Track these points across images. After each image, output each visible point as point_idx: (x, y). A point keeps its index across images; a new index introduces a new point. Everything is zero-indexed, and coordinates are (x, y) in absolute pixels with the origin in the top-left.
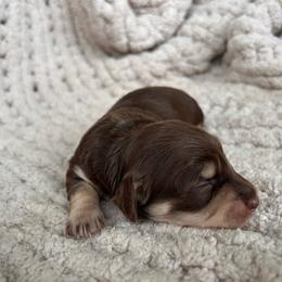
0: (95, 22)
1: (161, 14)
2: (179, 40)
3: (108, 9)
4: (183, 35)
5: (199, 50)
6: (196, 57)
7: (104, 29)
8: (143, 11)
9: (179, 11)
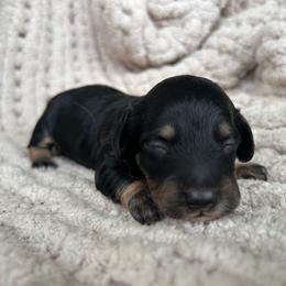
0: (114, 34)
1: (183, 26)
2: (204, 52)
3: (125, 20)
4: (208, 47)
5: (225, 63)
6: (222, 71)
7: (123, 42)
8: (165, 23)
9: (203, 21)
